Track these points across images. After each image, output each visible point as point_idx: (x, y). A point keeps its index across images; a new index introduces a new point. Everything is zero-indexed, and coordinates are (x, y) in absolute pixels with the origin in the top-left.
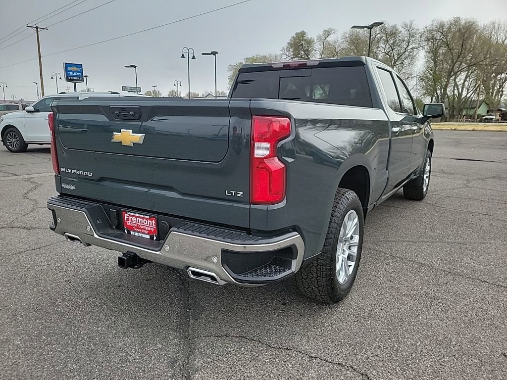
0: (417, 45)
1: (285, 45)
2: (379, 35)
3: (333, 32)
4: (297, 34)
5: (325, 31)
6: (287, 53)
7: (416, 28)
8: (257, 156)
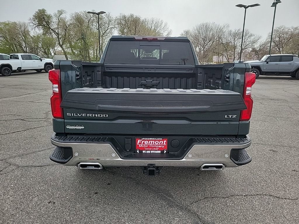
0: (113, 27)
1: (32, 17)
2: (92, 18)
3: (64, 12)
4: (39, 10)
5: (59, 11)
6: (34, 22)
7: (112, 17)
8: (246, 95)
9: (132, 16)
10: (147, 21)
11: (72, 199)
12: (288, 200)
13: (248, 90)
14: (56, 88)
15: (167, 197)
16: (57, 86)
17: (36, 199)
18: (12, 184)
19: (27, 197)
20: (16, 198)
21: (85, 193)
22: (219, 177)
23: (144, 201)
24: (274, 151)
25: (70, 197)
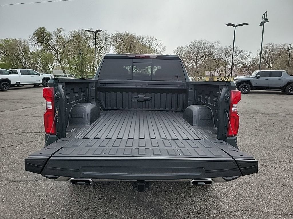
0: (110, 43)
1: (32, 34)
2: (90, 36)
3: (63, 30)
4: (39, 28)
5: (58, 29)
6: (34, 39)
7: (108, 35)
8: (233, 111)
9: (127, 34)
10: (142, 38)
11: (62, 215)
12: (278, 216)
13: (234, 107)
14: (49, 104)
15: (157, 212)
16: (50, 102)
17: (26, 214)
18: (4, 199)
19: (18, 213)
20: (6, 213)
21: (76, 209)
22: (210, 191)
23: (135, 216)
24: (264, 165)
25: (61, 213)
